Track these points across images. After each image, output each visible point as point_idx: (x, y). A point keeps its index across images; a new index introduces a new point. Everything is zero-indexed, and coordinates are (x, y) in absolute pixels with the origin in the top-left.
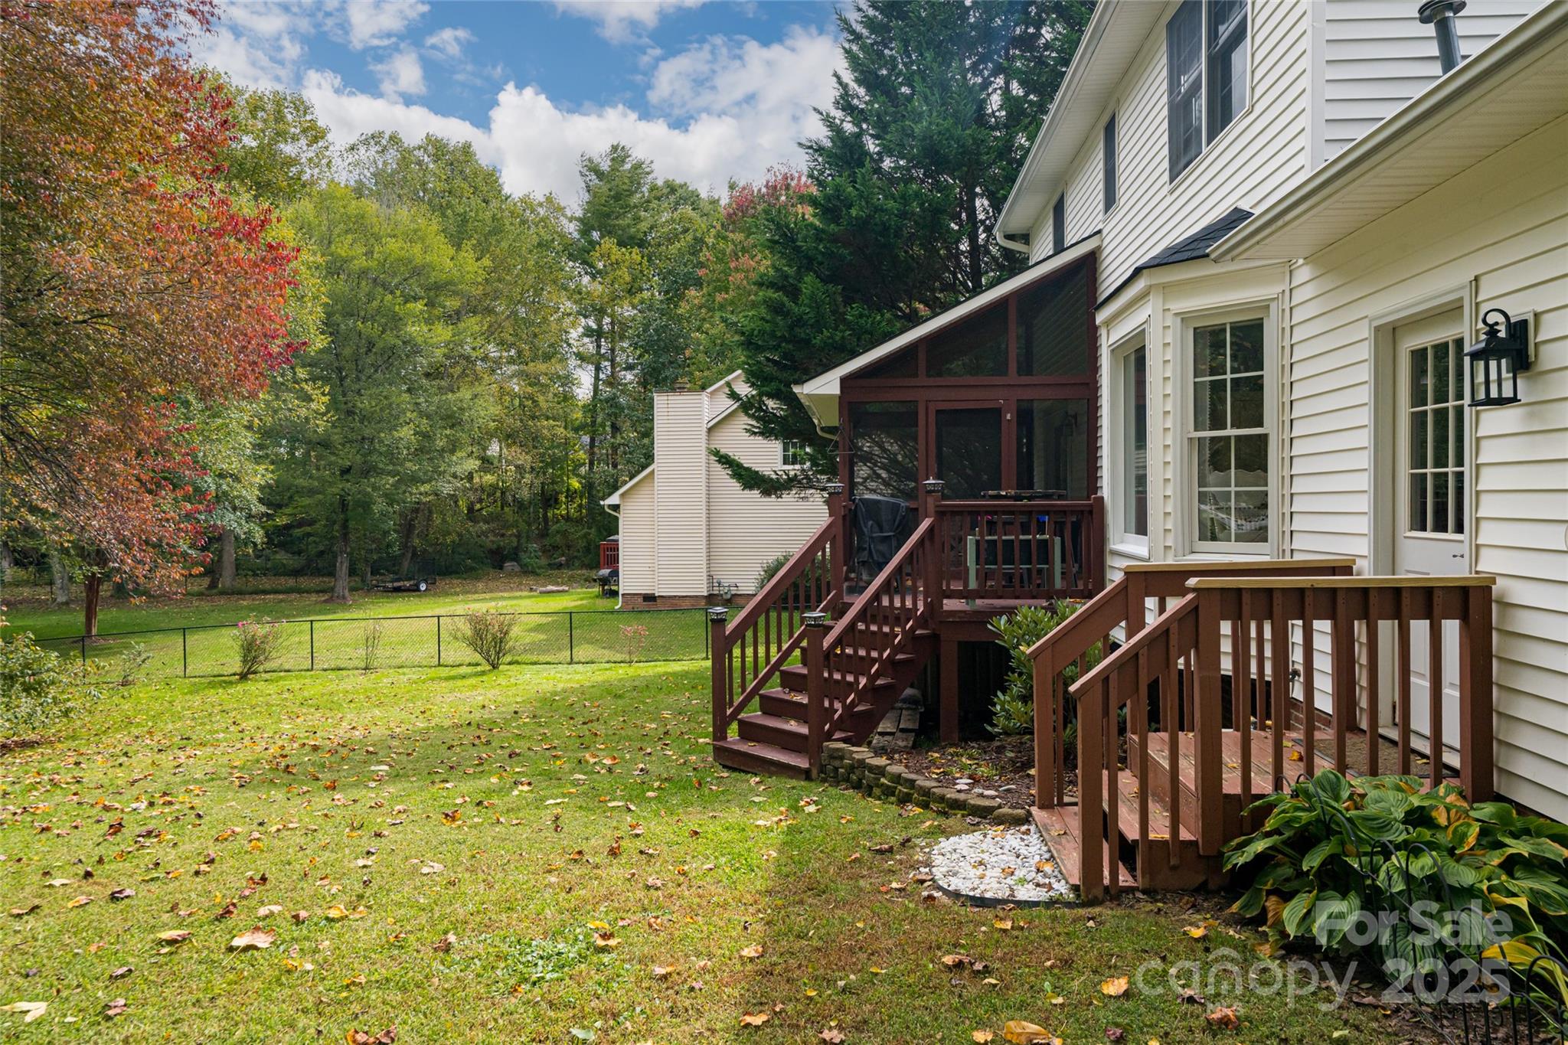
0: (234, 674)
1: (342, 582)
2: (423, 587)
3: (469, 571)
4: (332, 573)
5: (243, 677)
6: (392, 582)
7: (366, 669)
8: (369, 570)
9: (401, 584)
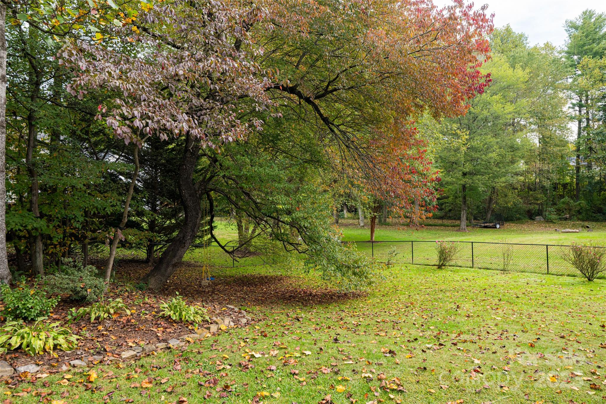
0: (435, 265)
1: (464, 223)
2: (498, 226)
3: (519, 219)
4: (459, 219)
5: (440, 267)
6: (484, 223)
7: (504, 270)
8: (473, 217)
9: (488, 224)
